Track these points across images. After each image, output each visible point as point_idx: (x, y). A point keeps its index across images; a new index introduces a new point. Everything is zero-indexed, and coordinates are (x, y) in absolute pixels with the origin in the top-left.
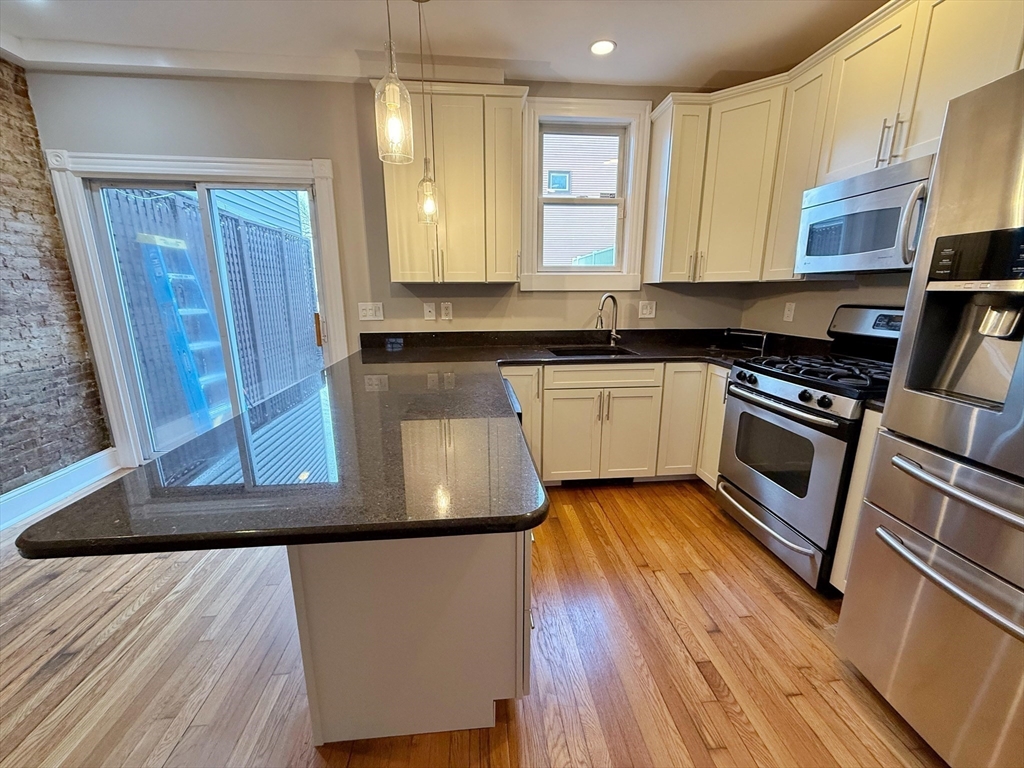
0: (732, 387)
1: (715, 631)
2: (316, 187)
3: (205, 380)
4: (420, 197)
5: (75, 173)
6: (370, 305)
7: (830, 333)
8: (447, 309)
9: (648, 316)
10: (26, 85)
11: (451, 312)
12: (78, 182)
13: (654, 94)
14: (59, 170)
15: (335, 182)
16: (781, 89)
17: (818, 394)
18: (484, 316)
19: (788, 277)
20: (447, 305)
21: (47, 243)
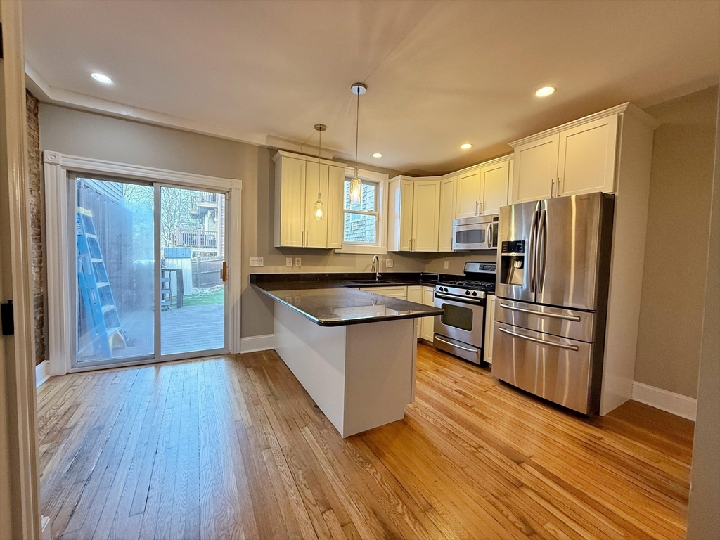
0: (438, 294)
1: (455, 382)
2: (233, 193)
3: (106, 309)
4: (316, 209)
5: (63, 167)
6: (256, 258)
7: (465, 272)
8: (298, 261)
9: (390, 266)
10: (38, 110)
11: (300, 262)
12: (63, 173)
13: (392, 173)
14: (51, 164)
15: (243, 191)
16: (439, 182)
17: (471, 292)
18: (317, 265)
19: (450, 251)
20: (299, 259)
21: (35, 211)
